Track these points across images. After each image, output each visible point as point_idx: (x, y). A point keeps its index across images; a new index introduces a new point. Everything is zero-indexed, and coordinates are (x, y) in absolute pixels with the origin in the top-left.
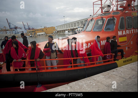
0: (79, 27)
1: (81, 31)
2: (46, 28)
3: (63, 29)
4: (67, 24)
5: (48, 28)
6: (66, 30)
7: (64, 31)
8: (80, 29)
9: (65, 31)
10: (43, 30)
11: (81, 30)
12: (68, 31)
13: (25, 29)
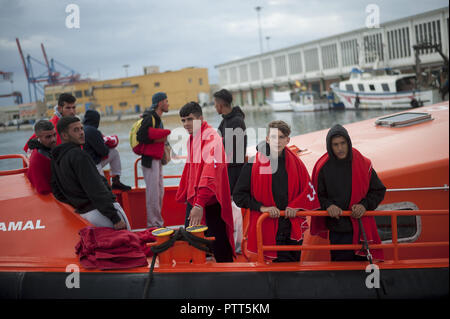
0: (356, 71)
1: (367, 90)
2: (156, 74)
3: (256, 83)
4: (278, 55)
5: (168, 72)
6: (278, 87)
7: (260, 96)
8: (366, 84)
9: (266, 91)
10: (137, 86)
11: (372, 87)
12: (292, 95)
13: (32, 81)
